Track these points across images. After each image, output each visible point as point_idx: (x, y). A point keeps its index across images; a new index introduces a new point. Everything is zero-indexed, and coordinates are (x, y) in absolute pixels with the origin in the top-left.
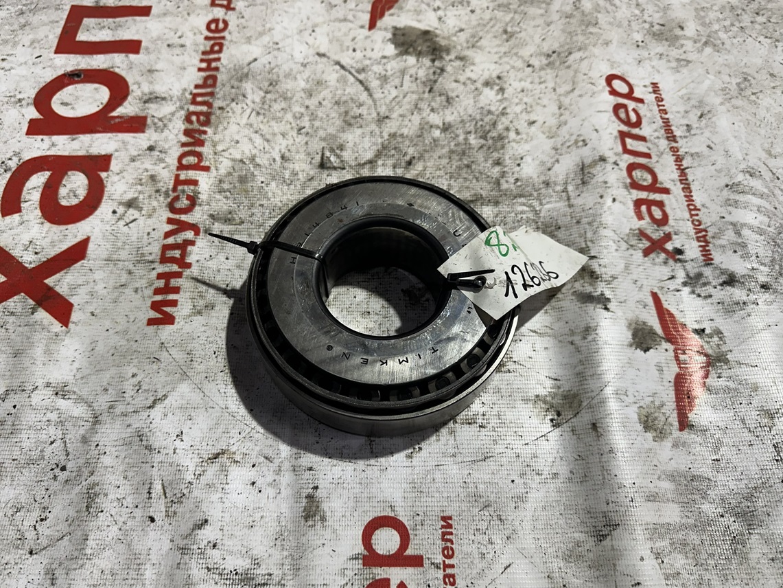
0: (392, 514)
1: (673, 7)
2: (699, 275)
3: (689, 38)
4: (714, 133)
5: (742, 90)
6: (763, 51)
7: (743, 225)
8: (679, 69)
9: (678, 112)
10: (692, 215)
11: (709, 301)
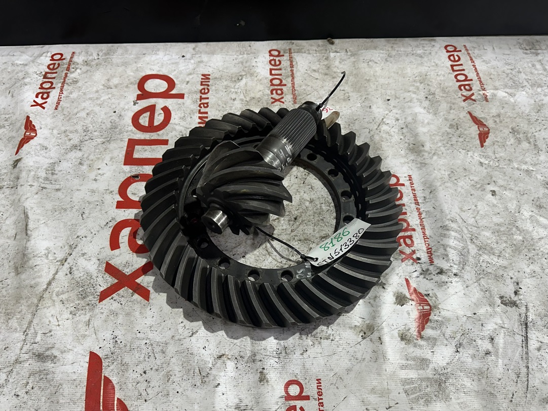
0: (296, 379)
1: (419, 134)
2: (428, 270)
3: (426, 152)
4: (436, 201)
5: (450, 178)
6: (461, 157)
7: (447, 246)
8: (422, 168)
9: (420, 190)
10: (425, 241)
11: (432, 281)
